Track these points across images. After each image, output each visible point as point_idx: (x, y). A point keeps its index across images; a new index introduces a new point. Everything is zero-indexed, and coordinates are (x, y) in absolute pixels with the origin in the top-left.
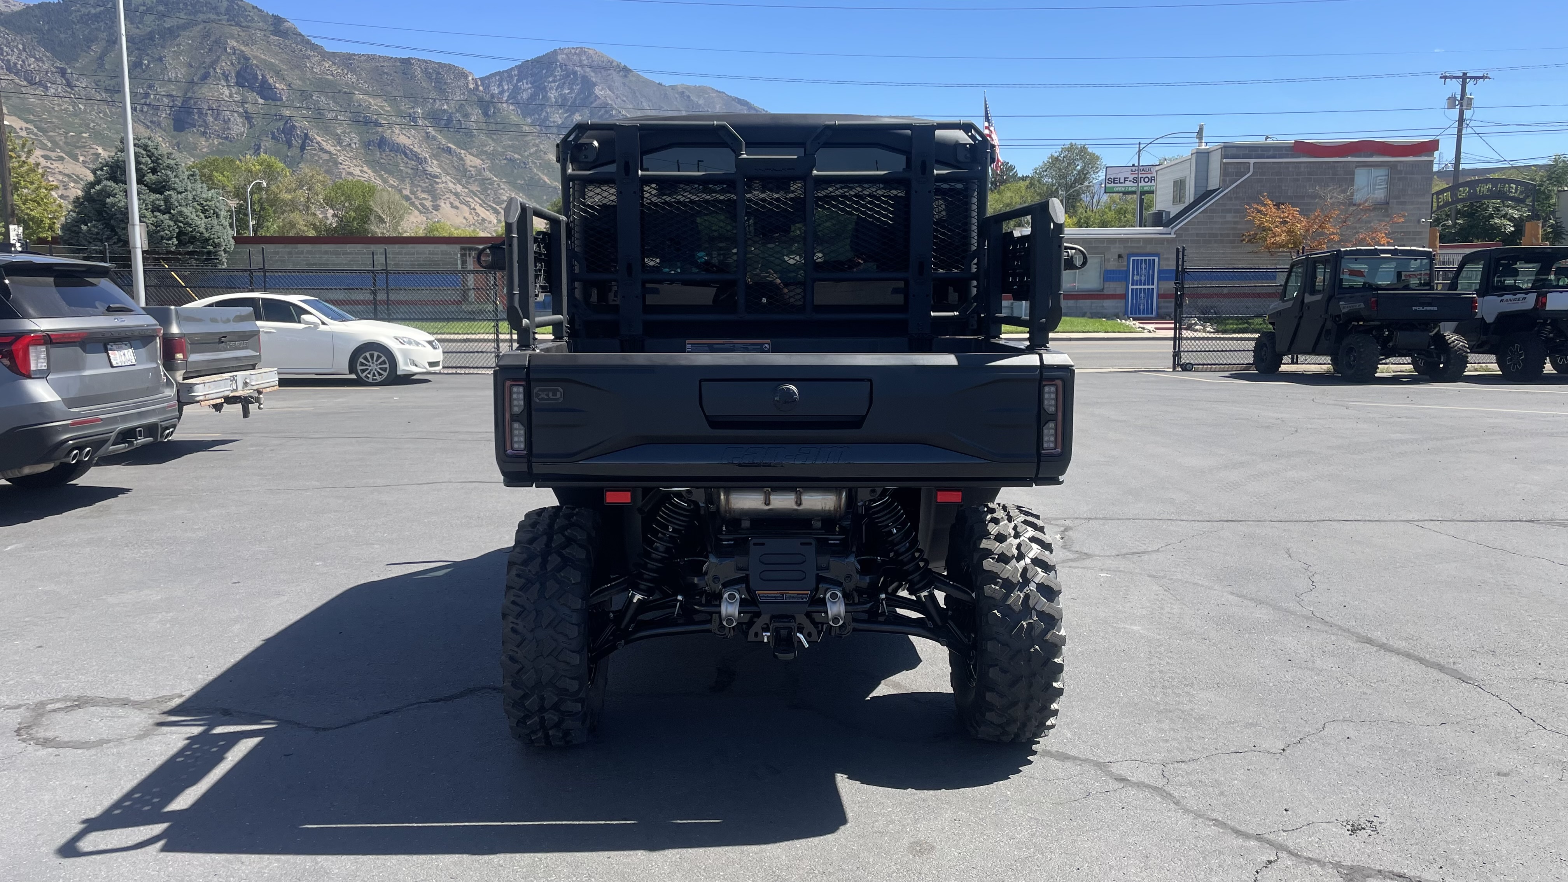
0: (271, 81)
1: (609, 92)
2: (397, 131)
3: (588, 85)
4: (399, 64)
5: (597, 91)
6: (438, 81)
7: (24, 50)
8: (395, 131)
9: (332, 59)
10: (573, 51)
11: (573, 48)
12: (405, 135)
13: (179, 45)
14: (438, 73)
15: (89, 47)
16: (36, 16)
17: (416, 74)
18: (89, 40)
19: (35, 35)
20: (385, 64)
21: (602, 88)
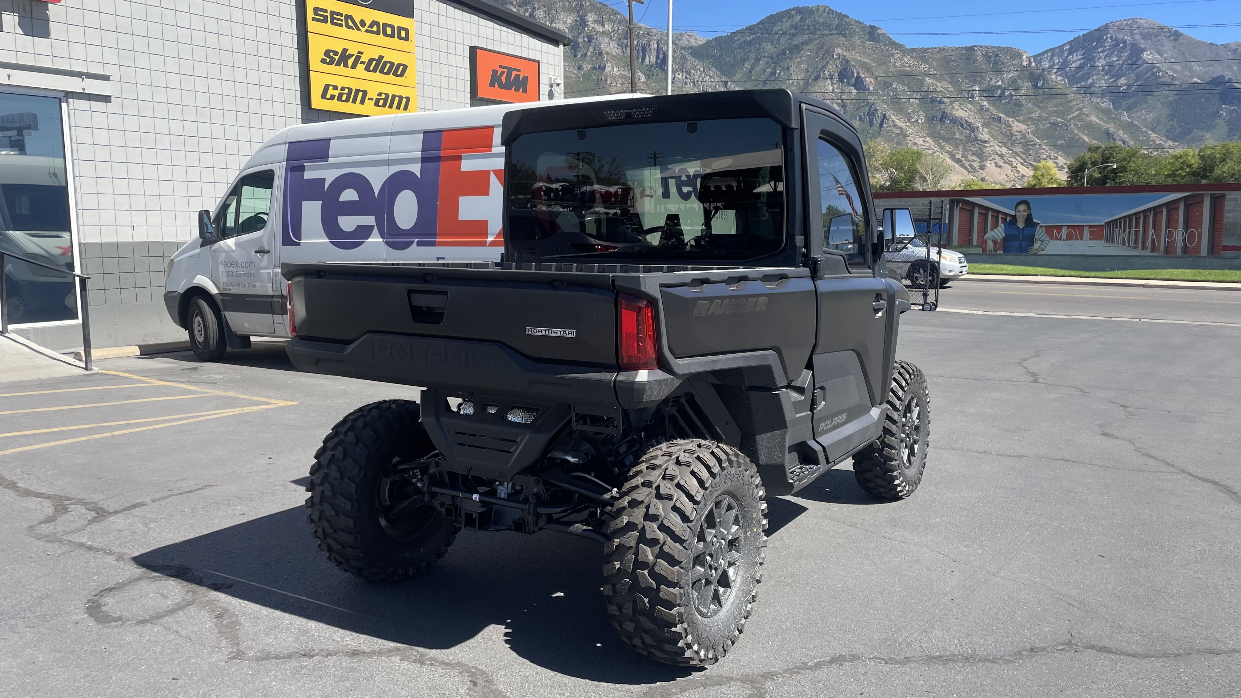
0: (862, 76)
1: (1157, 56)
2: (956, 107)
3: (1136, 51)
4: (964, 52)
5: (1146, 56)
6: (996, 63)
7: (704, 70)
8: (955, 106)
9: (911, 54)
10: (1125, 23)
11: (1125, 20)
12: (963, 109)
13: (801, 57)
14: (997, 55)
15: (743, 65)
16: (713, 47)
17: (978, 58)
18: (744, 60)
19: (711, 60)
20: (953, 53)
21: (1151, 53)
